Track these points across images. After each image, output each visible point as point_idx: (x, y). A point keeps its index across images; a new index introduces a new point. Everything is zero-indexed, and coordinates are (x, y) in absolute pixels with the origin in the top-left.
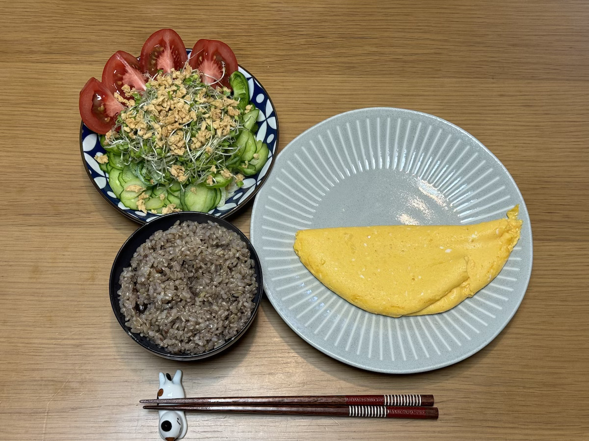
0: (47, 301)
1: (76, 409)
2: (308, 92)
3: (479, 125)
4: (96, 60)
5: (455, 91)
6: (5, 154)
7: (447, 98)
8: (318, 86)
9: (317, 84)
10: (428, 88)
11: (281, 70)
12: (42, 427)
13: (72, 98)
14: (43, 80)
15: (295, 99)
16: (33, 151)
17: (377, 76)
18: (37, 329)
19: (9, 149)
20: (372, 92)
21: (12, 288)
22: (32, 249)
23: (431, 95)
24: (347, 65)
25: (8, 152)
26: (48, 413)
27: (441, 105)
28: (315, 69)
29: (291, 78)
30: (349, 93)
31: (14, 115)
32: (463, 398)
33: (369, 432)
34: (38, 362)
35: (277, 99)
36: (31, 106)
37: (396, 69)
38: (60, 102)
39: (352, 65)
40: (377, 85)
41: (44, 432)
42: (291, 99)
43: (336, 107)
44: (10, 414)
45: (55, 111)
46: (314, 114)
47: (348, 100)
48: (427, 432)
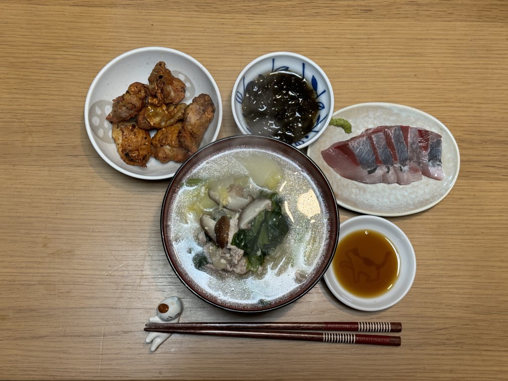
0: (98, 236)
1: (128, 332)
2: (327, 36)
3: (487, 69)
4: (129, 3)
5: (466, 35)
6: (51, 97)
7: (458, 42)
8: (338, 30)
9: (335, 28)
10: (441, 32)
11: (303, 13)
12: (100, 348)
13: (109, 42)
14: (81, 24)
15: (316, 43)
16: (76, 94)
17: (392, 20)
18: (90, 261)
19: (54, 93)
20: (388, 36)
21: (66, 224)
22: (81, 188)
23: (443, 39)
24: (364, 8)
25: (53, 95)
26: (103, 336)
27: (452, 49)
28: (334, 12)
29: (312, 22)
30: (367, 37)
31: (56, 59)
32: (464, 325)
33: (381, 354)
34: (92, 291)
35: (298, 43)
36: (71, 50)
37: (410, 12)
38: (99, 46)
39: (369, 8)
40: (392, 29)
41: (101, 353)
42: (312, 43)
43: (354, 51)
44: (70, 338)
45: (93, 55)
46: (333, 58)
47: (365, 44)
48: (432, 354)
